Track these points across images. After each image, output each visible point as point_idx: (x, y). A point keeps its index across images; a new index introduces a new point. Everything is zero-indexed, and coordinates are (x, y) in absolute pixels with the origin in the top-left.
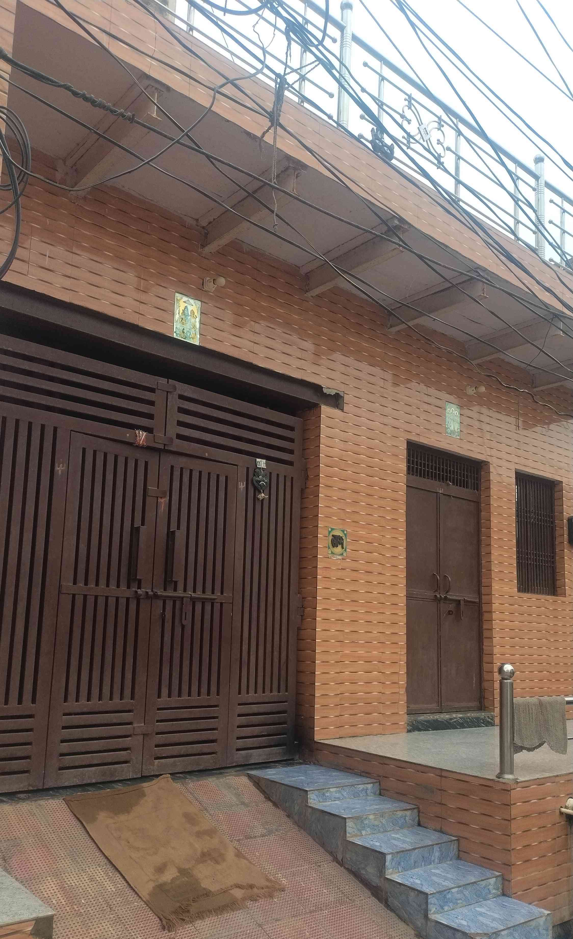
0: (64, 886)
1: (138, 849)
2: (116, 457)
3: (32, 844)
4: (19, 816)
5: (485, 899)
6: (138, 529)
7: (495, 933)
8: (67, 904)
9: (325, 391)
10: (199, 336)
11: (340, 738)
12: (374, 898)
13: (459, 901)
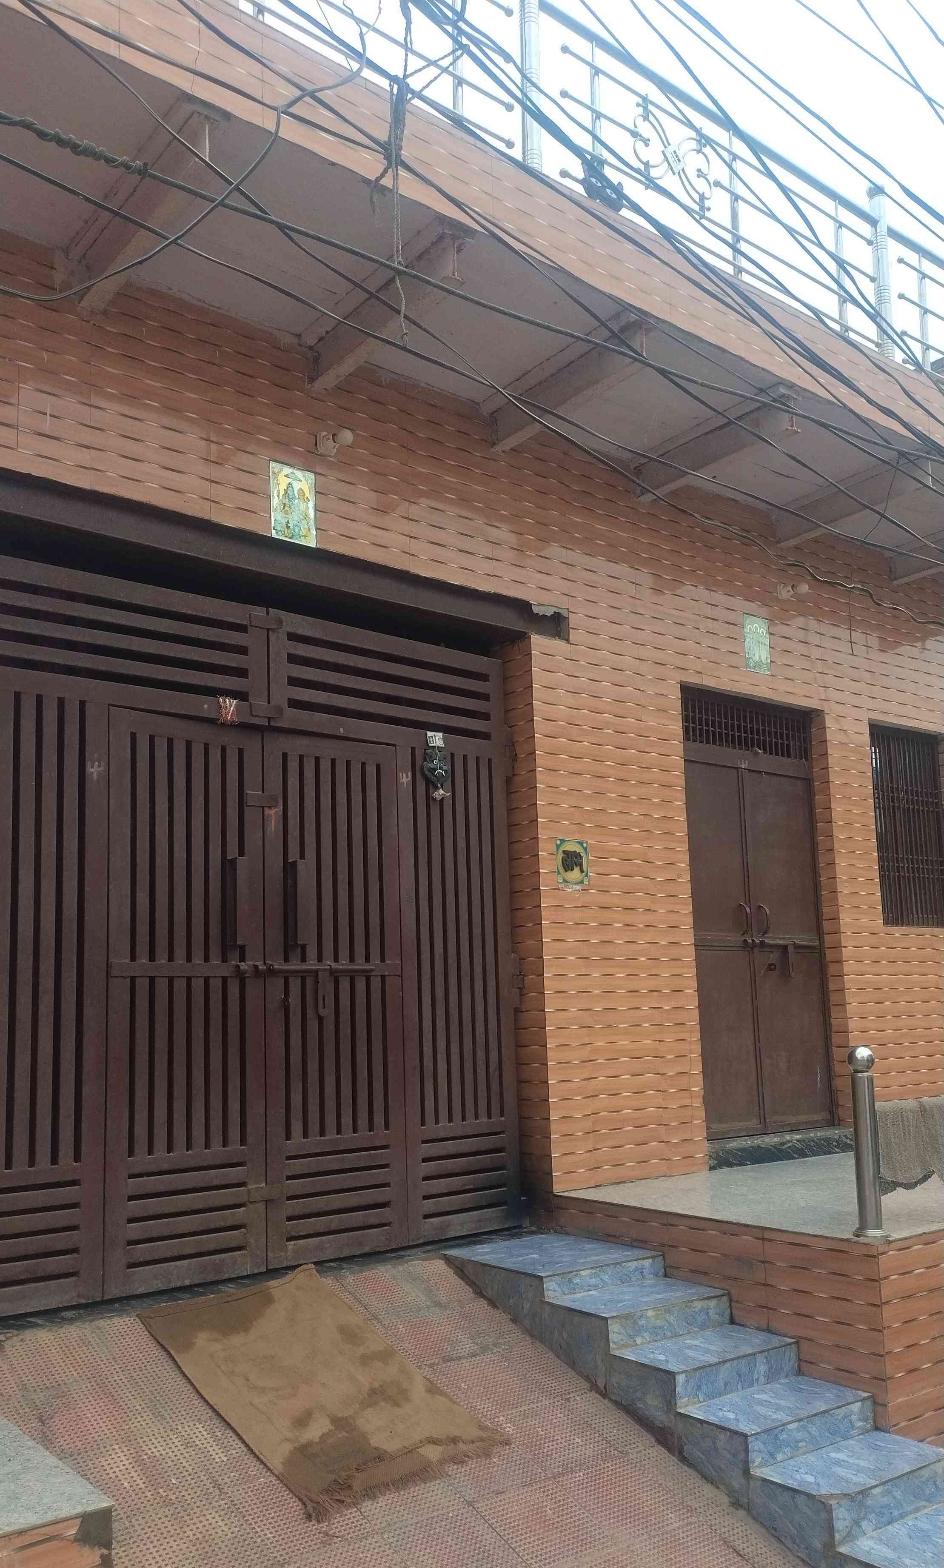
0: (141, 1458)
1: (263, 1390)
2: (189, 744)
3: (87, 1393)
4: (64, 1348)
5: (845, 1439)
6: (233, 862)
7: (861, 1492)
8: (146, 1487)
9: (536, 610)
10: (314, 533)
11: (597, 1186)
12: (660, 1447)
13: (800, 1444)
